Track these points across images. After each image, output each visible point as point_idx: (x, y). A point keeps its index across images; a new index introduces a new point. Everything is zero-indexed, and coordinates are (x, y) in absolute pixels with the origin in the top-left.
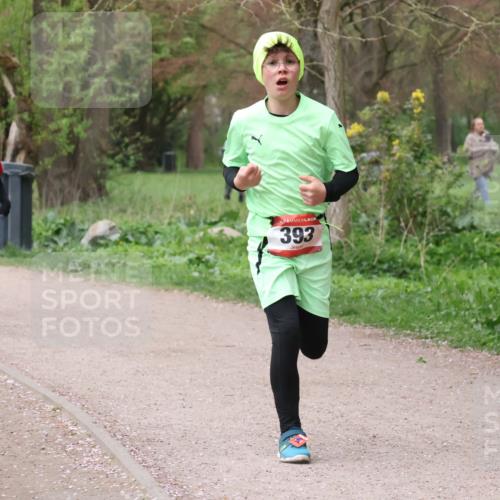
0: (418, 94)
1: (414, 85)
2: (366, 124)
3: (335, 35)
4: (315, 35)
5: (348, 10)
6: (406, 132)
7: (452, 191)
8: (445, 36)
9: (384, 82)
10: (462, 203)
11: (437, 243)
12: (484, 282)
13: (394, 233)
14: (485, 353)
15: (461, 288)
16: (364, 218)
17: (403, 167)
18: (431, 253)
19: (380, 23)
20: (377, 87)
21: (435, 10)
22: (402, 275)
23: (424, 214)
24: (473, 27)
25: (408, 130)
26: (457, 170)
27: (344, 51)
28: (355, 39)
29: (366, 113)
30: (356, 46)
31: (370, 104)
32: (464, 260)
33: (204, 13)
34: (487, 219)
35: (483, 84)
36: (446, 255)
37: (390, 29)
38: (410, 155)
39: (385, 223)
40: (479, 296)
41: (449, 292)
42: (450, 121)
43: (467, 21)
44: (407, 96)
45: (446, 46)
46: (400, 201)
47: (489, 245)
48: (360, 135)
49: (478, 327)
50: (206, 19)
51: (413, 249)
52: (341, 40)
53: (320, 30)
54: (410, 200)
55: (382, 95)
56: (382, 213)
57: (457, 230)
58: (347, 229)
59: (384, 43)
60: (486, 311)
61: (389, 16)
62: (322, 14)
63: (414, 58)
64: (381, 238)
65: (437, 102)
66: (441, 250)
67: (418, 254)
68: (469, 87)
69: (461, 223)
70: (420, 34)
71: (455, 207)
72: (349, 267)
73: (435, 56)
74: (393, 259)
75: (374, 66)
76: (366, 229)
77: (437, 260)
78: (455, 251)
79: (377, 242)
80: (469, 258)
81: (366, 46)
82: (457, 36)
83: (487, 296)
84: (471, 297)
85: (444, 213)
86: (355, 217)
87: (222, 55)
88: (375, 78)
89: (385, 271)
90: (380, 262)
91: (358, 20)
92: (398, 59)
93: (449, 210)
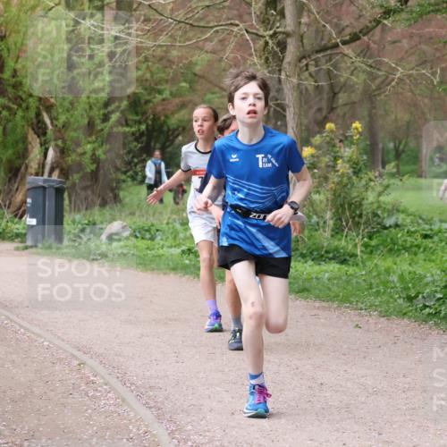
0: (357, 125)
1: (354, 118)
2: (318, 148)
3: (295, 80)
5: (305, 62)
7: (382, 198)
8: (378, 81)
9: (332, 116)
10: (389, 207)
11: (370, 238)
12: (406, 267)
13: (337, 231)
15: (388, 271)
16: (315, 219)
17: (345, 180)
18: (366, 246)
19: (329, 72)
20: (326, 120)
21: (370, 61)
22: (343, 262)
23: (360, 216)
24: (398, 75)
25: (347, 152)
26: (386, 182)
27: (301, 93)
28: (310, 83)
29: (317, 139)
31: (320, 132)
32: (391, 250)
33: (196, 64)
34: (408, 220)
35: (406, 117)
36: (377, 246)
37: (336, 76)
38: (350, 171)
39: (331, 223)
40: (401, 277)
41: (379, 275)
42: (381, 146)
43: (395, 70)
44: (349, 127)
45: (379, 88)
46: (342, 206)
47: (409, 239)
48: (313, 156)
49: (401, 301)
50: (197, 69)
51: (351, 242)
52: (299, 84)
53: (283, 77)
54: (350, 205)
55: (330, 126)
56: (328, 215)
57: (385, 228)
59: (332, 86)
60: (407, 289)
61: (335, 66)
62: (285, 65)
63: (355, 97)
64: (328, 234)
65: (371, 131)
66: (373, 243)
67: (355, 246)
68: (396, 120)
69: (389, 222)
70: (358, 80)
71: (384, 210)
72: (303, 256)
73: (370, 96)
74: (336, 249)
75: (324, 104)
76: (316, 227)
77: (370, 251)
78: (384, 243)
79: (325, 237)
80: (394, 249)
81: (318, 89)
82: (386, 81)
83: (407, 277)
84: (395, 278)
85: (375, 215)
88: (324, 113)
89: (330, 259)
90: (327, 252)
91: (312, 69)
92: (342, 98)
93: (379, 212)
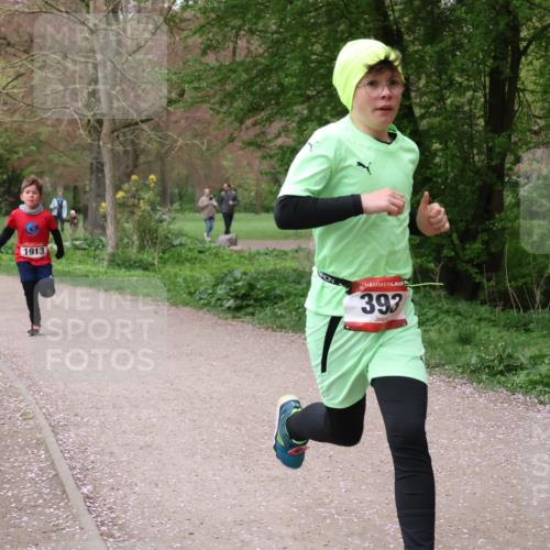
0: (152, 177)
1: (150, 172)
2: (126, 192)
3: (109, 146)
4: (99, 147)
5: (116, 134)
6: (146, 197)
7: (171, 227)
8: (166, 148)
9: (136, 171)
10: (176, 232)
11: (164, 253)
12: (188, 273)
13: (142, 248)
14: (188, 309)
15: (176, 275)
16: (126, 240)
17: (146, 214)
18: (161, 258)
19: (133, 141)
20: (132, 173)
21: (160, 134)
22: (146, 269)
23: (157, 238)
24: (179, 144)
25: (148, 195)
26: (173, 216)
27: (114, 155)
28: (121, 149)
29: (126, 186)
30: (121, 153)
31: (128, 181)
32: (178, 261)
33: (41, 134)
34: (189, 241)
35: (186, 172)
36: (169, 259)
37: (138, 144)
38: (149, 208)
39: (137, 243)
40: (185, 279)
41: (170, 278)
42: (169, 191)
43: (176, 141)
44: (147, 178)
45: (167, 152)
46: (144, 231)
47: (190, 254)
48: (123, 197)
49: (185, 295)
50: (42, 138)
51: (152, 256)
52: (112, 150)
53: (101, 143)
54: (150, 231)
55: (134, 177)
56: (135, 237)
57: (174, 246)
58: (117, 246)
59: (135, 151)
60: (188, 287)
61: (137, 137)
62: (102, 136)
63: (151, 158)
64: (135, 250)
65: (162, 181)
66: (166, 256)
67: (154, 259)
68: (179, 174)
69: (176, 242)
70: (153, 147)
71: (173, 234)
72: (118, 265)
73: (161, 158)
74: (141, 261)
75: (130, 162)
76: (127, 246)
77: (164, 262)
78: (173, 256)
79: (133, 252)
80: (180, 261)
81: (126, 152)
82: (171, 148)
83: (189, 279)
84: (180, 280)
85: (167, 237)
86: (122, 240)
87: (51, 156)
88: (130, 169)
89: (138, 267)
90: (135, 262)
91: (121, 139)
92: (142, 159)
93: (169, 236)
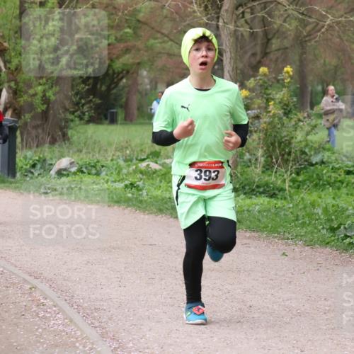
0: (288, 69)
1: (285, 63)
2: (251, 90)
3: (232, 27)
4: (218, 27)
5: (241, 10)
6: (279, 96)
7: (309, 138)
8: (308, 28)
9: (266, 60)
10: (316, 145)
11: (298, 174)
12: (330, 201)
13: (268, 167)
14: (328, 249)
15: (313, 205)
16: (247, 156)
17: (276, 120)
18: (293, 181)
19: (263, 19)
20: (260, 64)
21: (303, 9)
22: (273, 196)
23: (289, 154)
24: (328, 22)
25: (280, 95)
26: (314, 122)
27: (237, 39)
28: (245, 30)
29: (251, 83)
30: (246, 35)
31: (254, 76)
32: (316, 185)
33: (139, 11)
34: (333, 158)
35: (334, 62)
36: (303, 182)
37: (271, 23)
38: (281, 112)
39: (262, 159)
40: (326, 210)
41: (305, 208)
42: (310, 88)
43: (325, 17)
44: (280, 71)
45: (309, 35)
46: (273, 144)
47: (333, 175)
48: (247, 98)
49: (324, 232)
50: (141, 16)
51: (281, 178)
52: (235, 31)
53: (221, 24)
54: (280, 143)
55: (263, 70)
56: (260, 153)
57: (312, 165)
58: (235, 164)
59: (266, 33)
60: (330, 220)
61: (270, 14)
62: (223, 12)
63: (286, 43)
64: (259, 170)
65: (301, 75)
66: (300, 178)
67: (284, 181)
68: (324, 64)
69: (315, 159)
70: (291, 26)
71: (311, 148)
72: (236, 190)
73: (301, 42)
74: (267, 184)
75: (258, 49)
76: (248, 164)
77: (297, 185)
78: (310, 179)
79: (256, 173)
80: (319, 184)
81: (253, 35)
82: (317, 28)
83: (331, 210)
84: (319, 211)
85: (303, 153)
86: (241, 156)
87: (152, 41)
88: (258, 58)
89: (261, 193)
90: (258, 187)
91: (248, 16)
92: (275, 44)
93: (307, 150)
